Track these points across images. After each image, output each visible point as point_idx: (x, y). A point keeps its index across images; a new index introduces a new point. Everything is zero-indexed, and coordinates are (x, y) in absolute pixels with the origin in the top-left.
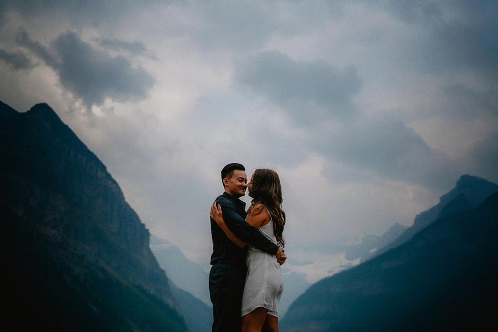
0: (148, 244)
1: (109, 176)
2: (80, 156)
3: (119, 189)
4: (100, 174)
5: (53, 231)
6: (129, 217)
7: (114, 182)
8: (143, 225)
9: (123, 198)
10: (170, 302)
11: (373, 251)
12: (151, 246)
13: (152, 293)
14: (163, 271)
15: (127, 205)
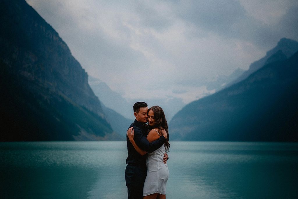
0: (87, 81)
1: (60, 39)
2: (41, 27)
3: (68, 48)
4: (55, 38)
5: (29, 74)
6: (75, 65)
7: (64, 43)
8: (84, 70)
9: (71, 54)
10: (101, 115)
11: (223, 85)
12: (89, 82)
13: (91, 110)
14: (97, 98)
15: (73, 58)
